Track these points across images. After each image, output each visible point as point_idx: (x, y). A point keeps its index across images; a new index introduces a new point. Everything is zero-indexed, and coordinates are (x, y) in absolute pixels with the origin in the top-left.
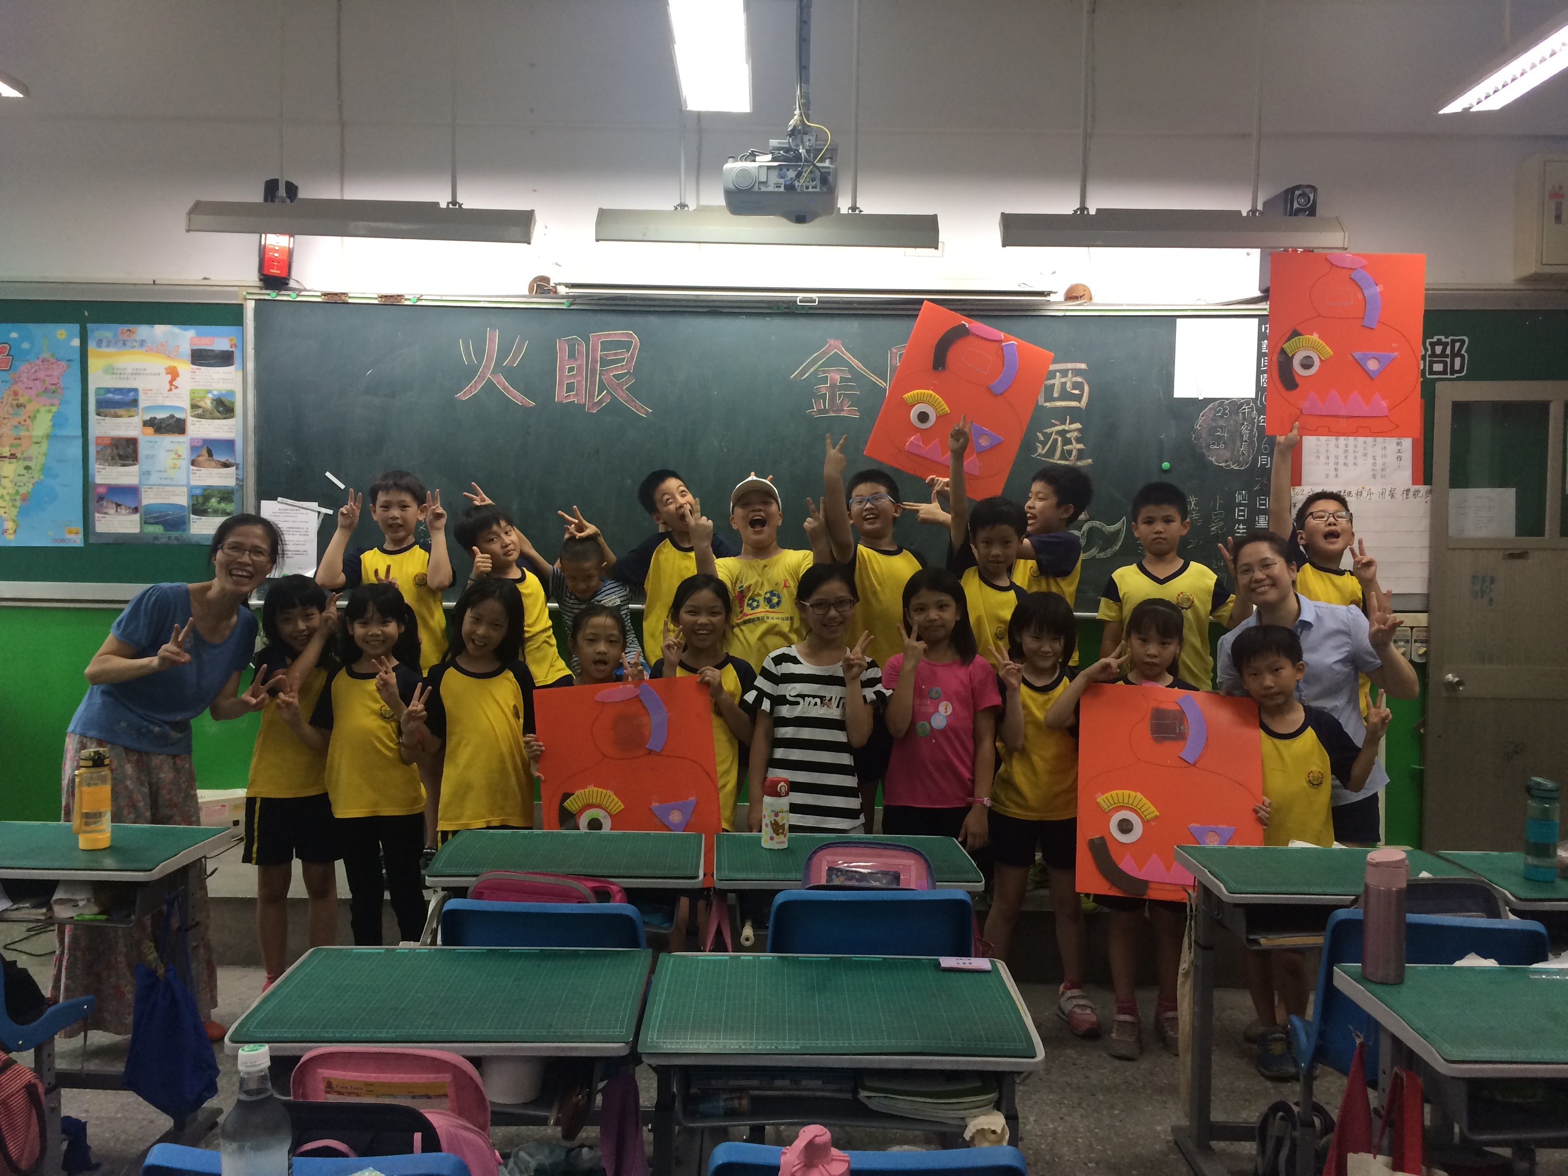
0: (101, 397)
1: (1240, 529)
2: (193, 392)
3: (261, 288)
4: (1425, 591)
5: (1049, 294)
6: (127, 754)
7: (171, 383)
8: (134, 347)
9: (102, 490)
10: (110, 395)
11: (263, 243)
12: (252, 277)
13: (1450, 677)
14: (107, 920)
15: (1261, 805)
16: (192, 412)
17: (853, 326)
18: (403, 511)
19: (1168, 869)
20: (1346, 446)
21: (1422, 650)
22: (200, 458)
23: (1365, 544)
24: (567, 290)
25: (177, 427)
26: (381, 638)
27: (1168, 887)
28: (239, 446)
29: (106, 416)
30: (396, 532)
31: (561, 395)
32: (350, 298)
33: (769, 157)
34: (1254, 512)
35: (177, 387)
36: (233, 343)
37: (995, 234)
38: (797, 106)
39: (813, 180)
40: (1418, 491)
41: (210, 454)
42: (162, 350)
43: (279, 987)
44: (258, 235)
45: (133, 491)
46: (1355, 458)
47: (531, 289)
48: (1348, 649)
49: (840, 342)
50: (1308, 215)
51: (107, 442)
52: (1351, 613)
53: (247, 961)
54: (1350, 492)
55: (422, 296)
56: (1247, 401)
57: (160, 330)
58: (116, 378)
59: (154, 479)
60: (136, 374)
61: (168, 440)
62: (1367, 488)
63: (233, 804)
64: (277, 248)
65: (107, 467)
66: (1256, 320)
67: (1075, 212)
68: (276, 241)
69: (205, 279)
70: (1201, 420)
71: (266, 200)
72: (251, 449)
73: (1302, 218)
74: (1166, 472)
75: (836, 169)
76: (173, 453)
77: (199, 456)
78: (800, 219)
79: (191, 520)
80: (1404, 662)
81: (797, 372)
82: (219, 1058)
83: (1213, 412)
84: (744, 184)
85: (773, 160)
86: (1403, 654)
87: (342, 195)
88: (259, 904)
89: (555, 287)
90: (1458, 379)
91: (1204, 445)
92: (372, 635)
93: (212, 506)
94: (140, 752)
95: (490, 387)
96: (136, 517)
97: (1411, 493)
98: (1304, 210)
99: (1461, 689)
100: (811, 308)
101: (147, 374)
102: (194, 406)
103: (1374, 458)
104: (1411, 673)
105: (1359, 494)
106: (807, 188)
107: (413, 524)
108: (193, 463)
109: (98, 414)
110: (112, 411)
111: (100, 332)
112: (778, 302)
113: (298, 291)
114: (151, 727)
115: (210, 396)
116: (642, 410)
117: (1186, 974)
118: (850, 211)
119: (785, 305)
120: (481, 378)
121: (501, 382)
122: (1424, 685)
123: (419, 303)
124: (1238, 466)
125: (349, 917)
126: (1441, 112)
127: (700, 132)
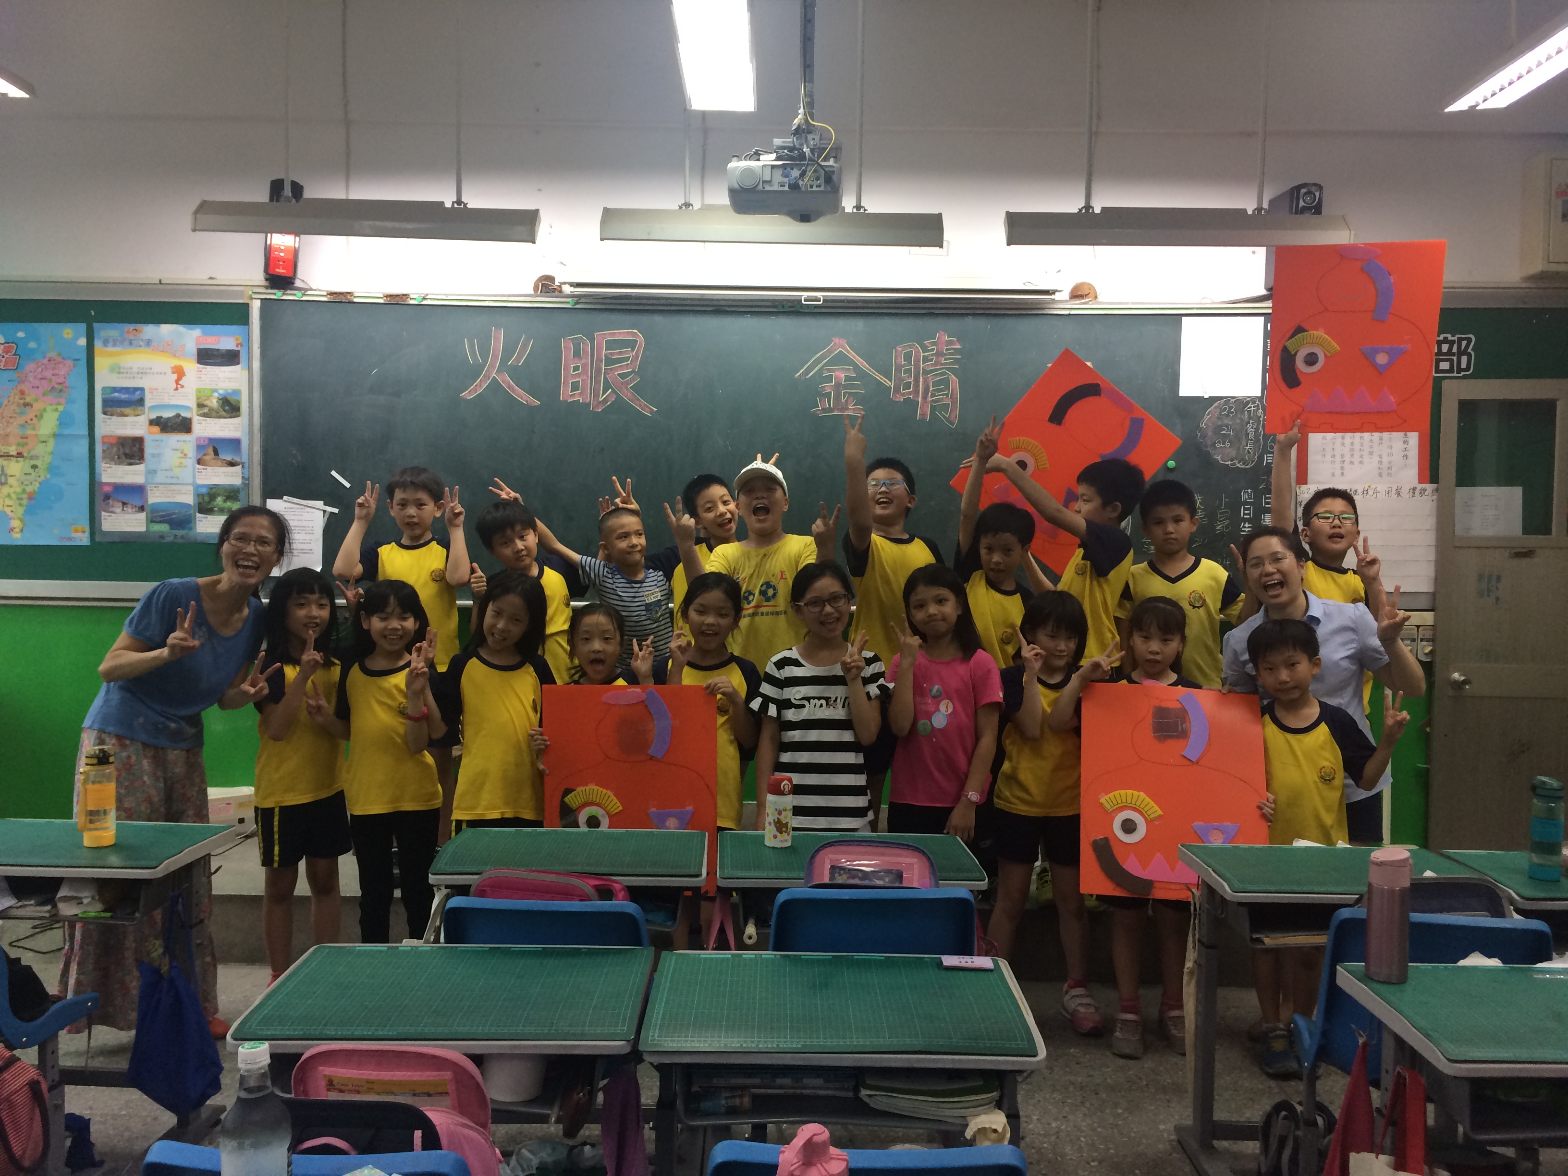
0: (107, 396)
1: (1245, 527)
2: (199, 391)
3: (267, 288)
4: (1431, 590)
5: (1054, 292)
6: (144, 750)
7: (177, 382)
8: (141, 346)
9: (107, 489)
10: (116, 394)
11: (269, 242)
12: (258, 277)
13: (1456, 675)
14: (111, 917)
15: (1265, 802)
16: (198, 411)
17: (858, 325)
18: (419, 509)
19: (1173, 869)
20: (1352, 444)
21: (1428, 649)
22: (206, 457)
23: (1370, 543)
24: (572, 289)
25: (183, 425)
26: (400, 633)
27: (1173, 887)
28: (245, 444)
29: (112, 415)
30: (413, 530)
31: (566, 394)
32: (355, 297)
33: (774, 156)
34: (1260, 511)
35: (182, 386)
36: (239, 342)
37: (1000, 232)
38: (802, 105)
39: (818, 179)
40: (1425, 490)
41: (216, 453)
42: (169, 349)
43: (284, 983)
44: (263, 235)
45: (139, 490)
46: (1361, 456)
47: (536, 288)
48: (1354, 646)
49: (845, 341)
50: (1314, 213)
51: (113, 441)
52: (1358, 610)
53: (251, 958)
54: (1356, 491)
55: (427, 295)
56: (1253, 400)
57: (166, 330)
58: (122, 378)
59: (160, 477)
60: (142, 373)
61: (175, 439)
62: (1373, 486)
63: (242, 803)
64: (282, 248)
65: (114, 466)
66: (1262, 319)
67: (1080, 210)
68: (282, 241)
69: (211, 278)
70: (1206, 418)
71: (271, 199)
72: (257, 448)
73: (1307, 216)
74: (1171, 470)
75: (841, 168)
76: (179, 454)
77: (205, 455)
78: (805, 218)
79: (197, 519)
80: (1411, 659)
81: (802, 371)
82: (222, 1053)
83: (1218, 410)
84: (749, 183)
85: (778, 159)
86: (1411, 651)
87: (347, 193)
88: (265, 901)
89: (560, 287)
90: (1464, 377)
91: (1209, 443)
92: (392, 629)
93: (218, 505)
94: (156, 748)
95: (495, 386)
96: (143, 516)
97: (1417, 492)
98: (1310, 209)
99: (1467, 687)
100: (816, 307)
101: (153, 373)
102: (200, 406)
103: (1380, 456)
104: (1419, 671)
105: (1366, 492)
106: (812, 187)
107: (429, 521)
108: (199, 462)
109: (105, 413)
110: (119, 410)
111: (105, 331)
112: (783, 300)
113: (304, 290)
114: (168, 723)
115: (216, 394)
116: (647, 409)
117: (1191, 973)
118: (855, 210)
119: (790, 304)
120: (487, 377)
121: (506, 380)
122: (1431, 685)
123: (424, 302)
124: (1243, 464)
125: (358, 913)
126: (1447, 110)
127: (706, 131)
